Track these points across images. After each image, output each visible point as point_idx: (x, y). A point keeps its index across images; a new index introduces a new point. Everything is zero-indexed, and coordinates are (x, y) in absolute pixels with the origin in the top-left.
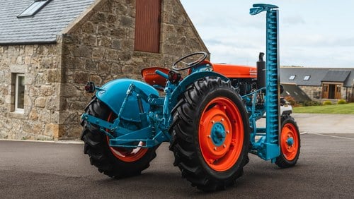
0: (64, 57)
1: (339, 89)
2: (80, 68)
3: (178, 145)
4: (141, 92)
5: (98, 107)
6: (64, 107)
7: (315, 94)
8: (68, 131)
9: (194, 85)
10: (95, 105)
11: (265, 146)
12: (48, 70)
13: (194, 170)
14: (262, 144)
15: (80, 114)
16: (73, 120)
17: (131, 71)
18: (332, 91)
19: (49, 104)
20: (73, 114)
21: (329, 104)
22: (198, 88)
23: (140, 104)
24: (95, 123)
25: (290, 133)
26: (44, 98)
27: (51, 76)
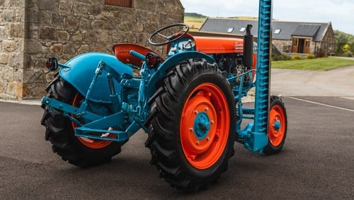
0: (27, 10)
1: (308, 43)
2: (46, 23)
3: (155, 143)
4: (112, 71)
5: (62, 88)
6: (28, 65)
7: (285, 47)
8: (33, 90)
9: (176, 70)
10: (58, 84)
11: (252, 136)
12: (10, 23)
13: (174, 171)
14: (249, 132)
15: (45, 72)
16: (38, 78)
17: (101, 26)
18: (301, 46)
19: (12, 61)
20: (38, 72)
21: (298, 59)
22: (181, 75)
23: (111, 85)
24: (58, 107)
25: (277, 116)
26: (6, 54)
27: (14, 31)
